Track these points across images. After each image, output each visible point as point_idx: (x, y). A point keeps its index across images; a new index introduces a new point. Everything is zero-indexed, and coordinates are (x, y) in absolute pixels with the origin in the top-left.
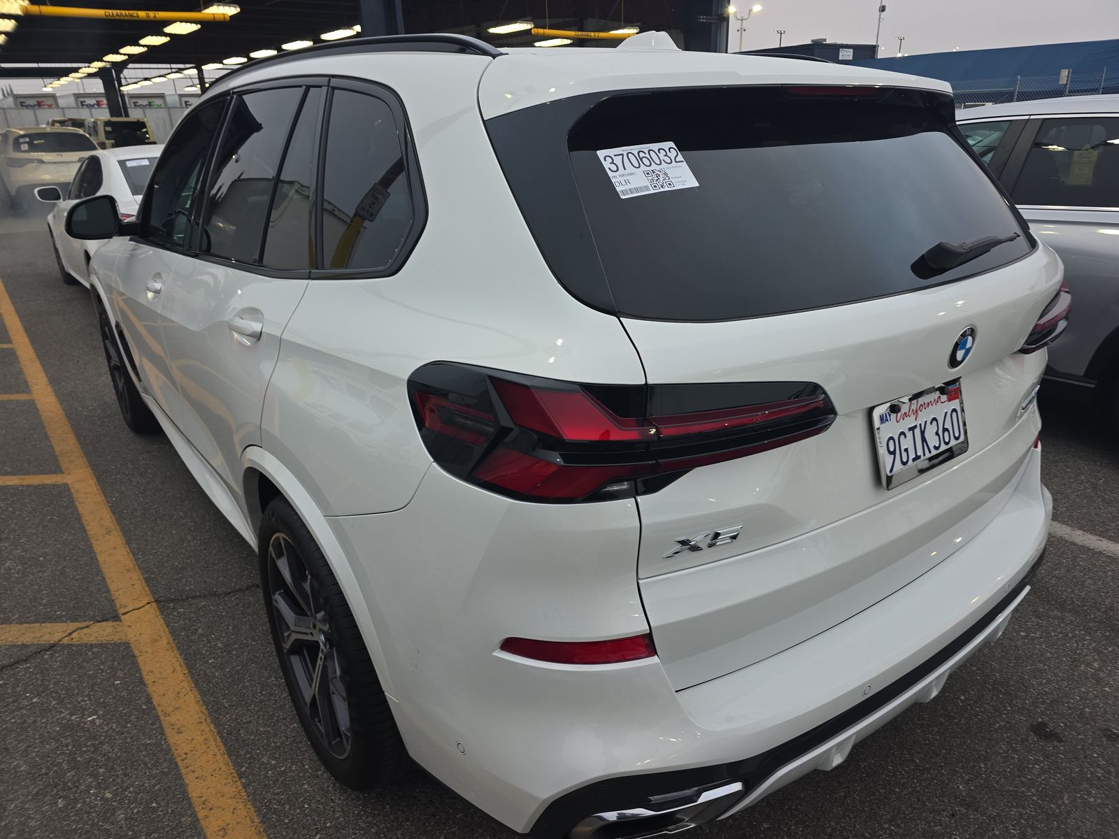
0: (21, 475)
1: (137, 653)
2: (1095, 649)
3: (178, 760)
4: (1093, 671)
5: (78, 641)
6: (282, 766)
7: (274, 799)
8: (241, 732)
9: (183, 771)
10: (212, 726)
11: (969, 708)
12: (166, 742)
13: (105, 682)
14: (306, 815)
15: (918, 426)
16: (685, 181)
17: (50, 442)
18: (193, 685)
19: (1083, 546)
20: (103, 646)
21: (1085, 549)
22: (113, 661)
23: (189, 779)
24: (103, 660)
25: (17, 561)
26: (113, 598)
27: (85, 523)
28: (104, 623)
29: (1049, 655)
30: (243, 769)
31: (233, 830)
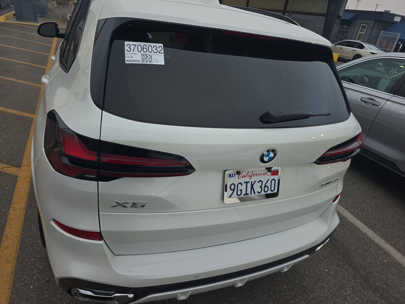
0: (22, 111)
1: (18, 180)
2: (353, 286)
3: (8, 219)
4: (346, 294)
5: (4, 171)
6: (37, 232)
7: (28, 242)
8: (32, 217)
9: (7, 224)
10: (25, 212)
11: (285, 292)
12: (8, 212)
13: (3, 187)
14: (34, 251)
15: (250, 183)
16: (159, 62)
17: (37, 103)
18: (28, 197)
19: (377, 244)
20: (10, 175)
21: (377, 245)
22: (10, 181)
23: (7, 227)
24: (7, 180)
25: (3, 140)
26: (23, 160)
27: (30, 133)
28: (15, 167)
29: (332, 282)
30: (25, 229)
31: (9, 248)
